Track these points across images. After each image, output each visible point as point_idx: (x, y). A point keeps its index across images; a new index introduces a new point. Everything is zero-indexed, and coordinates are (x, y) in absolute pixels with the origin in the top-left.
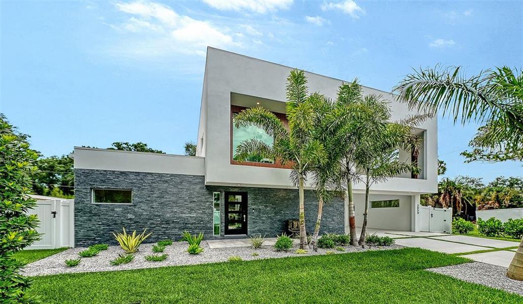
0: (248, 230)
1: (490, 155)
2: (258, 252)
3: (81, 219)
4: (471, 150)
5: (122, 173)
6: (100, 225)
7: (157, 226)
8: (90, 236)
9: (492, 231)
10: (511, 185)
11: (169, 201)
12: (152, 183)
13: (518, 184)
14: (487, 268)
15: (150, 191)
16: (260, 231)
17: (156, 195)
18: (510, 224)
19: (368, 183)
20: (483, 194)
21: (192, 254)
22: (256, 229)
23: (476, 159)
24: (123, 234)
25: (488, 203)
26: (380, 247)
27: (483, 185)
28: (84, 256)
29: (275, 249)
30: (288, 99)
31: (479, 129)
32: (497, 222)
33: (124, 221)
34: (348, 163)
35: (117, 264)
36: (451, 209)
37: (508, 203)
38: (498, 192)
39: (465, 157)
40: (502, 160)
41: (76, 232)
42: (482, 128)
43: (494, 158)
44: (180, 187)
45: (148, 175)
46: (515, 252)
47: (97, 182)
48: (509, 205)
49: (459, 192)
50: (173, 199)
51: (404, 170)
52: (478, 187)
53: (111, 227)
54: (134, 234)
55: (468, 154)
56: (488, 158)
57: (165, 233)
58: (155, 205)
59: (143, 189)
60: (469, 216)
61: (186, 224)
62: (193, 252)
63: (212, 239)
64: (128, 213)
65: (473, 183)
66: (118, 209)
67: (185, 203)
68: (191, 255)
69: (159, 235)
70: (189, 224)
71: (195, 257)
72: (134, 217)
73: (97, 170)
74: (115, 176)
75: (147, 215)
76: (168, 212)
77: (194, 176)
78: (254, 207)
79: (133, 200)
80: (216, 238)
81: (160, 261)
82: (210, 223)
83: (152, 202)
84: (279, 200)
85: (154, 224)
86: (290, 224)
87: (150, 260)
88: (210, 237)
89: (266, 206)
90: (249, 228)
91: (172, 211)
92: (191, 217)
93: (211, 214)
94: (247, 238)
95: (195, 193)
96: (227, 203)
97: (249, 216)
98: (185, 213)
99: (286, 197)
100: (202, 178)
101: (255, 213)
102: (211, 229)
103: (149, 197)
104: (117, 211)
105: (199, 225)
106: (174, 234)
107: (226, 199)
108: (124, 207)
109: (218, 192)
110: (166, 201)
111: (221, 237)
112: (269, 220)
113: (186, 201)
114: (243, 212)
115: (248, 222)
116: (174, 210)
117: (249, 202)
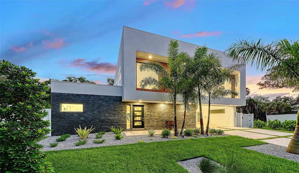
0: (145, 126)
1: (273, 85)
2: (152, 138)
3: (55, 120)
4: (263, 82)
5: (77, 95)
6: (65, 123)
8: (60, 130)
9: (276, 126)
10: (285, 101)
11: (103, 110)
12: (94, 100)
13: (289, 100)
14: (275, 147)
15: (93, 105)
16: (151, 126)
17: (96, 107)
18: (286, 123)
19: (210, 100)
20: (270, 106)
22: (149, 125)
23: (266, 87)
24: (79, 128)
25: (272, 111)
26: (216, 135)
27: (269, 101)
28: (59, 141)
29: (161, 136)
30: (169, 56)
31: (268, 70)
32: (278, 122)
33: (79, 121)
34: (199, 90)
35: (78, 145)
36: (253, 114)
37: (283, 111)
38: (278, 105)
39: (260, 86)
40: (280, 88)
41: (52, 128)
42: (269, 70)
43: (276, 86)
44: (109, 102)
45: (92, 96)
46: (291, 138)
47: (64, 100)
48: (284, 112)
49: (256, 105)
50: (105, 109)
51: (229, 94)
52: (267, 102)
53: (72, 125)
54: (86, 128)
55: (261, 84)
56: (272, 86)
57: (100, 128)
58: (95, 112)
59: (89, 103)
60: (262, 118)
61: (112, 122)
62: (118, 138)
63: (126, 131)
64: (81, 117)
65: (264, 99)
66: (75, 115)
67: (112, 111)
69: (98, 129)
70: (114, 122)
71: (119, 141)
72: (84, 119)
73: (64, 93)
74: (74, 97)
75: (91, 118)
76: (102, 116)
77: (116, 97)
78: (148, 113)
79: (83, 110)
80: (128, 130)
81: (102, 143)
82: (125, 122)
83: (94, 110)
84: (161, 109)
85: (95, 123)
86: (167, 122)
87: (96, 143)
88: (125, 129)
89: (154, 113)
90: (145, 125)
91: (105, 116)
92: (115, 119)
93: (125, 117)
94: (144, 130)
95: (117, 106)
96: (134, 111)
97: (145, 118)
98: (111, 117)
99: (165, 108)
100: (121, 98)
101: (149, 117)
102: (126, 125)
103: (92, 108)
104: (75, 116)
105: (119, 123)
106: (106, 128)
107: (133, 109)
108: (79, 114)
109: (129, 105)
110: (101, 110)
111: (131, 130)
112: (156, 120)
113: (112, 110)
114: (142, 116)
115: (145, 122)
116: (106, 115)
117: (146, 111)
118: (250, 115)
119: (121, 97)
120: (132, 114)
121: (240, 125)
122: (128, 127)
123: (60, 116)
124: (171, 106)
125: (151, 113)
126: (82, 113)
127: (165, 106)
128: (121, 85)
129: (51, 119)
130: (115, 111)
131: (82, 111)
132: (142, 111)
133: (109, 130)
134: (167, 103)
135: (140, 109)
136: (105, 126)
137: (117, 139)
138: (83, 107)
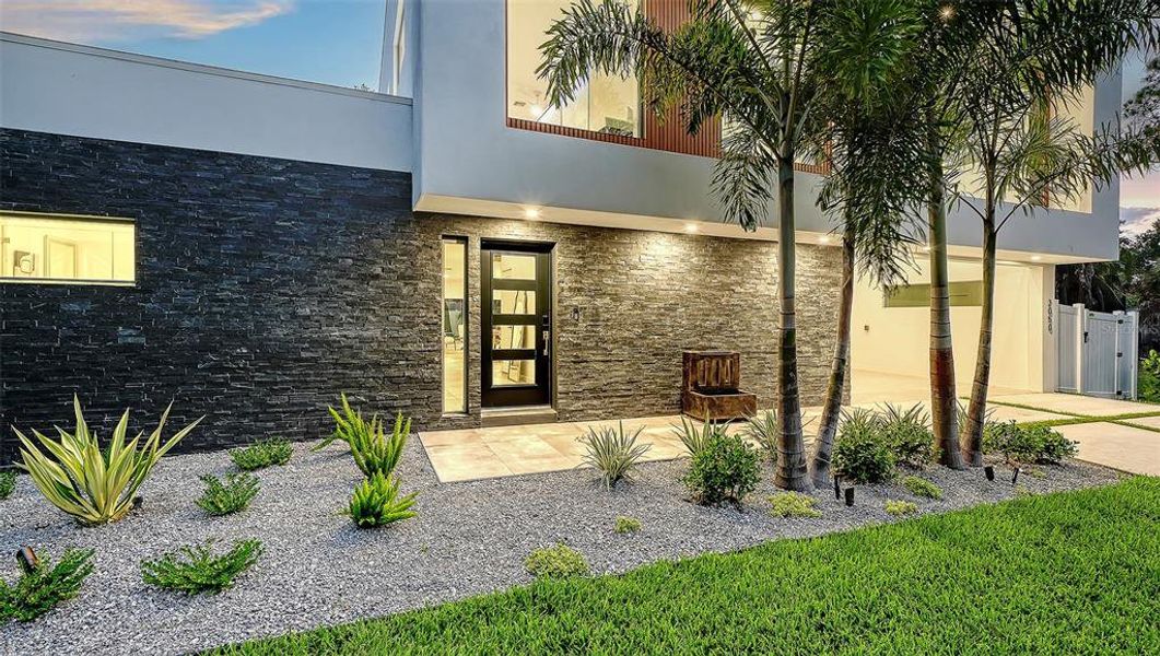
0: (560, 388)
5: (89, 145)
7: (233, 379)
11: (282, 273)
12: (216, 194)
15: (209, 230)
16: (596, 392)
17: (229, 247)
21: (366, 526)
22: (586, 384)
33: (100, 358)
36: (1134, 315)
44: (320, 215)
45: (198, 163)
50: (296, 261)
57: (263, 406)
58: (228, 288)
59: (180, 218)
61: (345, 366)
62: (369, 519)
63: (439, 428)
64: (119, 321)
66: (75, 307)
67: (343, 282)
68: (362, 533)
69: (245, 415)
70: (356, 366)
72: (143, 340)
74: (63, 160)
75: (197, 330)
76: (278, 316)
77: (375, 173)
78: (577, 300)
79: (138, 265)
80: (453, 424)
81: (218, 588)
82: (432, 361)
83: (214, 273)
84: (657, 275)
85: (223, 370)
86: (694, 365)
87: (170, 587)
88: (432, 419)
89: (616, 298)
90: (561, 383)
91: (294, 316)
92: (363, 340)
93: (433, 328)
94: (554, 419)
95: (377, 243)
96: (489, 284)
97: (561, 335)
98: (340, 324)
99: (678, 266)
100: (402, 184)
101: (582, 325)
102: (436, 385)
103: (205, 253)
104: (72, 316)
105: (393, 372)
106: (303, 409)
107: (486, 269)
108: (103, 298)
109: (459, 239)
110: (269, 273)
111: (469, 420)
112: (626, 352)
113: (343, 273)
114: (543, 320)
115: (559, 359)
116: (300, 311)
117: (561, 281)
118: (1120, 322)
119: (408, 176)
120: (475, 308)
121: (1073, 383)
122: (453, 399)
124: (715, 250)
125: (599, 302)
126: (128, 291)
127: (678, 251)
128: (406, 92)
130: (363, 278)
131: (131, 276)
132: (542, 286)
133: (322, 429)
134: (692, 228)
135: (522, 267)
136: (297, 397)
137: (360, 528)
138: (137, 249)
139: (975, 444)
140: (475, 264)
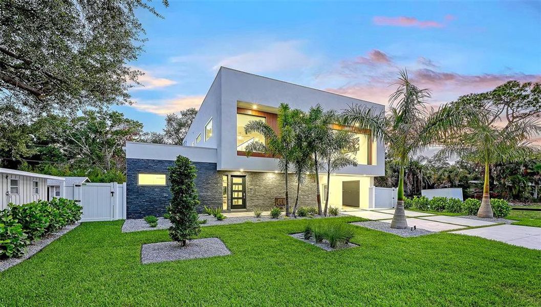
2: (260, 218)
3: (131, 197)
5: (159, 161)
6: (144, 201)
8: (137, 211)
16: (256, 206)
21: (220, 220)
22: (253, 204)
25: (442, 183)
29: (270, 217)
33: (161, 199)
34: (316, 157)
37: (457, 183)
41: (128, 208)
47: (142, 168)
48: (458, 185)
49: (420, 172)
53: (152, 204)
63: (223, 212)
64: (164, 192)
66: (157, 190)
67: (203, 184)
71: (222, 221)
72: (168, 196)
73: (142, 159)
74: (155, 164)
77: (210, 163)
78: (251, 187)
79: (166, 182)
80: (225, 211)
82: (221, 199)
84: (269, 181)
86: (276, 199)
88: (221, 210)
89: (260, 186)
90: (247, 204)
92: (207, 195)
93: (221, 193)
94: (247, 211)
95: (210, 177)
96: (232, 184)
97: (248, 194)
98: (203, 192)
99: (274, 179)
101: (252, 192)
102: (221, 204)
105: (213, 201)
107: (232, 180)
108: (161, 188)
109: (226, 175)
111: (228, 211)
112: (262, 198)
113: (204, 182)
114: (244, 191)
115: (247, 199)
117: (248, 183)
118: (394, 190)
119: (216, 164)
120: (229, 189)
122: (225, 207)
123: (138, 192)
124: (282, 176)
125: (256, 187)
126: (165, 187)
127: (274, 176)
128: (215, 147)
129: (127, 195)
130: (207, 184)
131: (165, 184)
132: (244, 184)
133: (200, 212)
134: (276, 172)
135: (240, 180)
138: (166, 179)
139: (325, 211)
140: (230, 180)
